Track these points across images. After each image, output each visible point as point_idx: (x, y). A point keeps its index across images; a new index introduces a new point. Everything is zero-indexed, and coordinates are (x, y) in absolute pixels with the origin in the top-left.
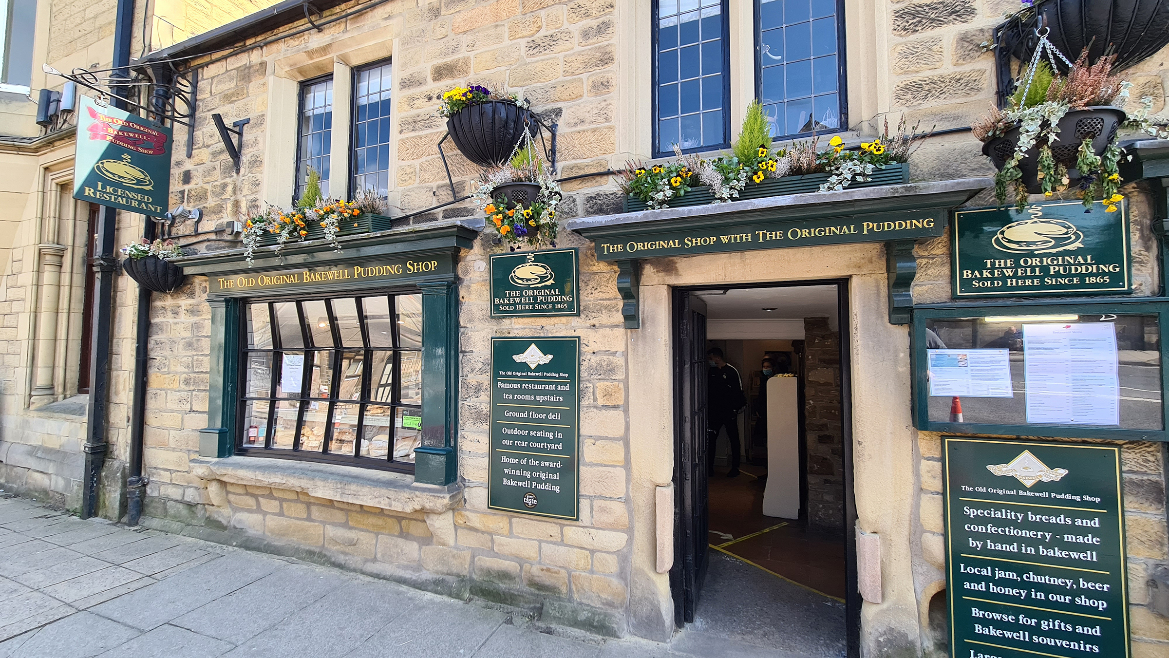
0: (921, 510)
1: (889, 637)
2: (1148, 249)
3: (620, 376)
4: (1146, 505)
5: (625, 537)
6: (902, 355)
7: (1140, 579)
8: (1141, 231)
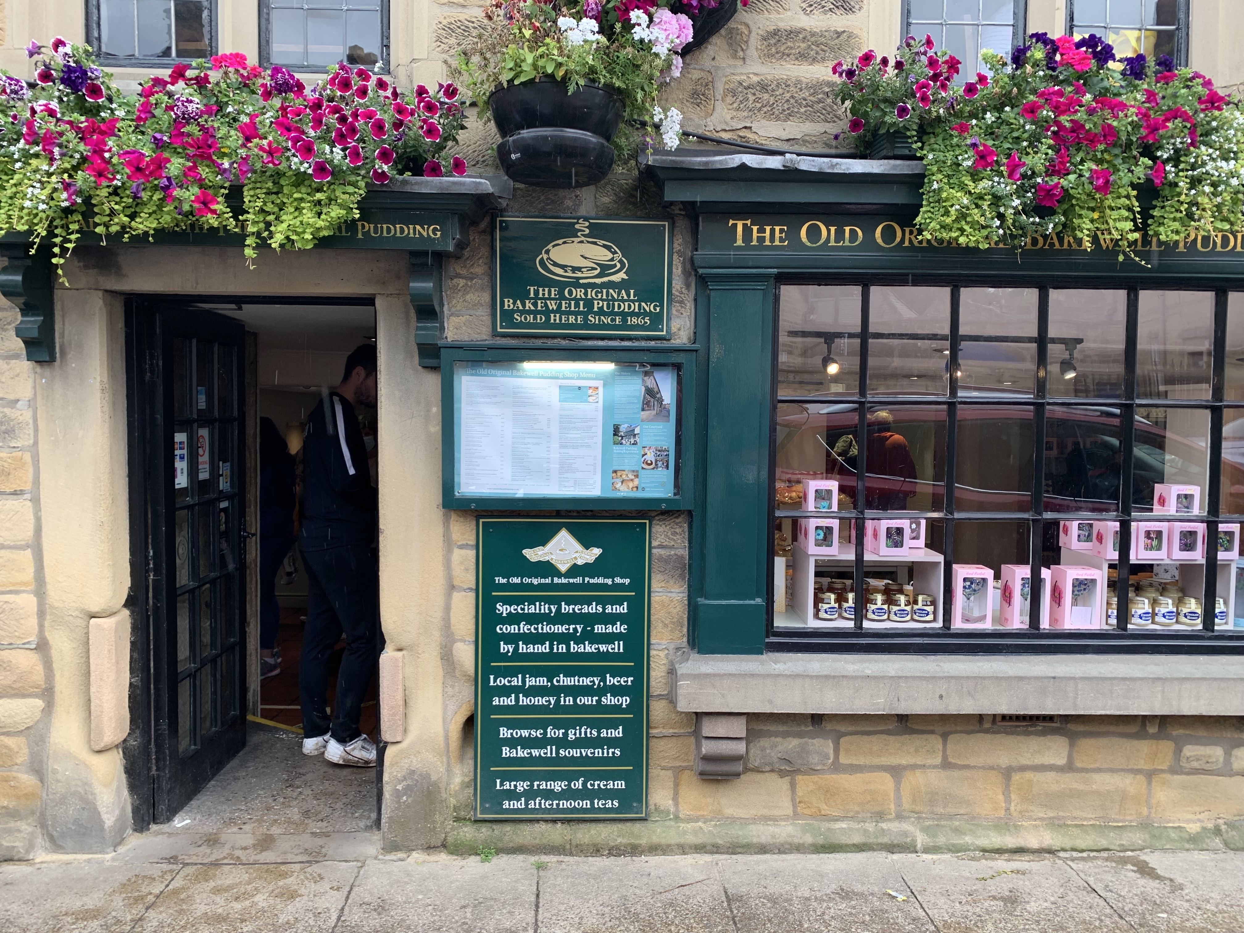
0: (452, 614)
1: (409, 782)
2: (688, 286)
3: (24, 440)
4: (672, 582)
5: (39, 703)
6: (434, 409)
7: (662, 667)
8: (684, 263)
